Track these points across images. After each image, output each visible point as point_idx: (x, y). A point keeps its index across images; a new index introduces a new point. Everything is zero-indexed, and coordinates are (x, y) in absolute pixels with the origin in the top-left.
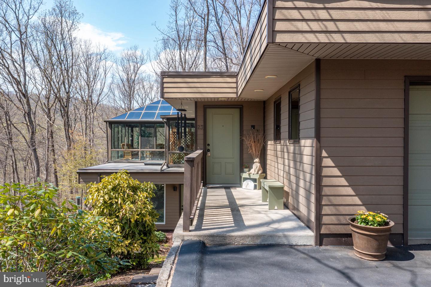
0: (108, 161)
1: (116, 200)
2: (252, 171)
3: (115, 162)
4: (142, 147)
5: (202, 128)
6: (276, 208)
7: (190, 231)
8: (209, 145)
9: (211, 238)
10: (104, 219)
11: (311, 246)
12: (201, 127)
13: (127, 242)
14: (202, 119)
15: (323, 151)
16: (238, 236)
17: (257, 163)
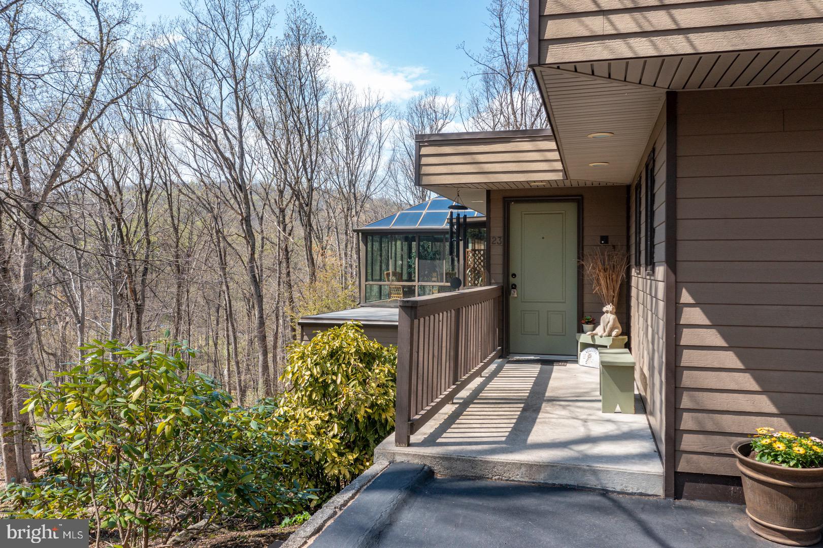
0: (360, 303)
1: (334, 378)
2: (599, 330)
3: (372, 306)
4: (421, 279)
5: (499, 242)
6: (618, 409)
7: (409, 445)
8: (514, 275)
9: (446, 463)
10: (312, 411)
11: (655, 498)
12: (498, 239)
13: (351, 457)
14: (501, 224)
15: (684, 290)
16: (498, 462)
17: (609, 315)
